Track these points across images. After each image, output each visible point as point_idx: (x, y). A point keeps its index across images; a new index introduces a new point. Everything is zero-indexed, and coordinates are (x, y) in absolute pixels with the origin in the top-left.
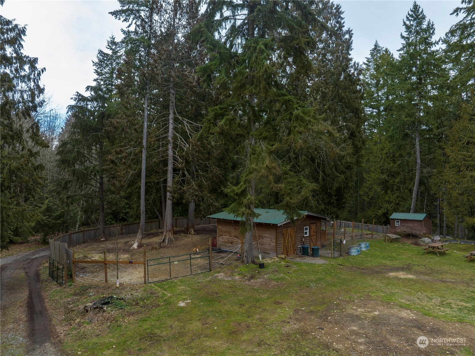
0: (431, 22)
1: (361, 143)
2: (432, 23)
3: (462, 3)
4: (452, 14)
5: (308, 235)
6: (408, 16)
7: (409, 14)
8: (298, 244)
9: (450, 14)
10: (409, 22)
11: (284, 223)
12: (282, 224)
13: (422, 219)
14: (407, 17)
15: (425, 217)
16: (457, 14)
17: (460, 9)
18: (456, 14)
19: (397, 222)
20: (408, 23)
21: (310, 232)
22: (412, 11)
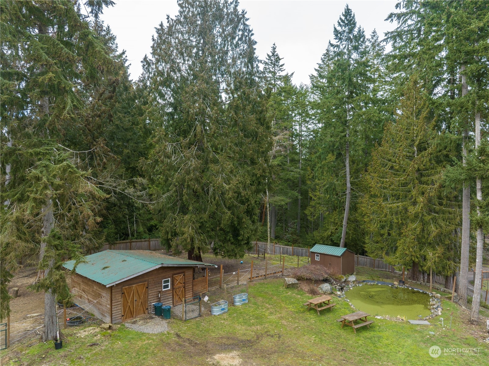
0: (362, 28)
1: (261, 171)
2: (362, 30)
3: (397, 8)
4: (387, 20)
5: (169, 288)
6: (340, 21)
7: (341, 19)
8: (151, 302)
9: (385, 20)
10: (341, 28)
11: (117, 283)
12: (114, 284)
13: (340, 255)
14: (338, 22)
15: (345, 252)
16: (392, 20)
17: (394, 14)
18: (390, 19)
19: (317, 256)
20: (339, 28)
21: (173, 284)
22: (343, 15)
